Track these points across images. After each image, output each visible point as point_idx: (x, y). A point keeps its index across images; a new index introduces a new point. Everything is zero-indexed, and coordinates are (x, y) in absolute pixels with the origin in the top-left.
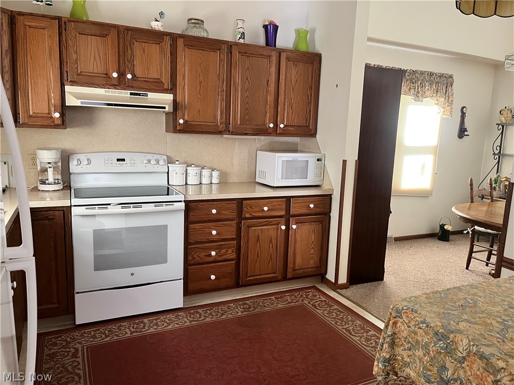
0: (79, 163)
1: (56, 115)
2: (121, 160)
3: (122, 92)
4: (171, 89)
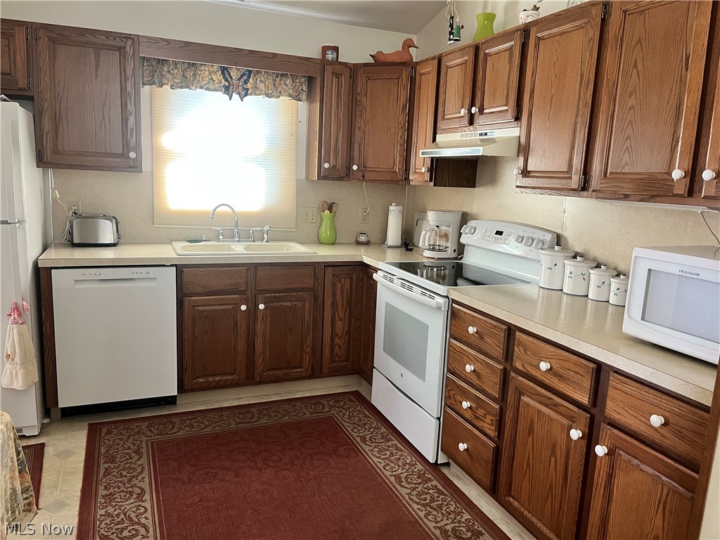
0: (472, 232)
1: (423, 170)
2: (499, 233)
3: (472, 134)
4: (518, 118)
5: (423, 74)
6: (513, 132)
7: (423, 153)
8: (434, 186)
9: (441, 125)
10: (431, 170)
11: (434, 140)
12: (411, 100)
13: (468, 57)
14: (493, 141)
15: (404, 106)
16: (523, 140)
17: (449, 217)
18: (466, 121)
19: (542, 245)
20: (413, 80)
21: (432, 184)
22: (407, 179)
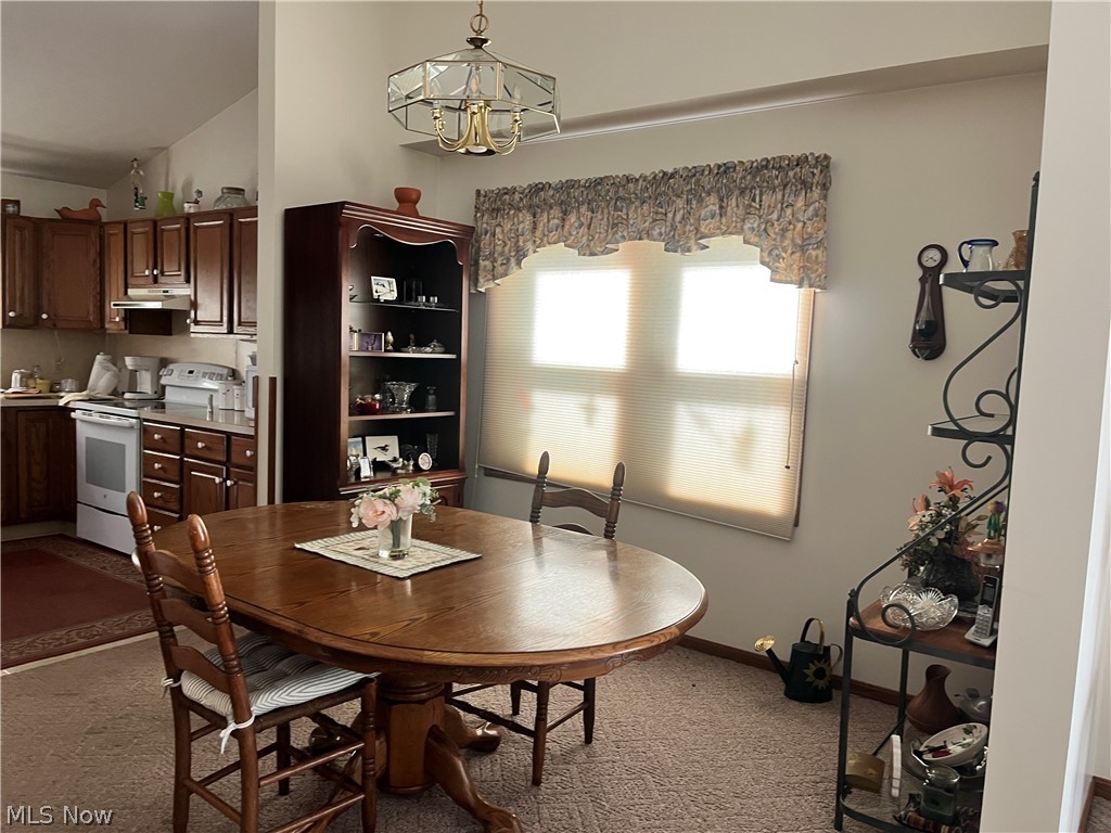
0: (170, 373)
1: (117, 319)
2: (191, 372)
3: (158, 291)
4: (188, 281)
5: (112, 235)
6: (187, 291)
7: (115, 305)
8: (130, 333)
9: (131, 281)
10: (125, 319)
11: (126, 293)
12: (102, 254)
13: (148, 228)
14: (173, 297)
15: (95, 261)
16: (193, 298)
17: (147, 362)
18: (151, 279)
19: (220, 377)
20: (101, 238)
21: (127, 332)
22: (103, 327)
